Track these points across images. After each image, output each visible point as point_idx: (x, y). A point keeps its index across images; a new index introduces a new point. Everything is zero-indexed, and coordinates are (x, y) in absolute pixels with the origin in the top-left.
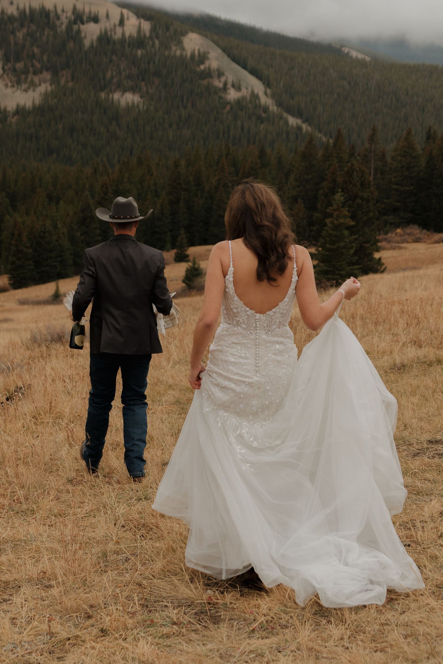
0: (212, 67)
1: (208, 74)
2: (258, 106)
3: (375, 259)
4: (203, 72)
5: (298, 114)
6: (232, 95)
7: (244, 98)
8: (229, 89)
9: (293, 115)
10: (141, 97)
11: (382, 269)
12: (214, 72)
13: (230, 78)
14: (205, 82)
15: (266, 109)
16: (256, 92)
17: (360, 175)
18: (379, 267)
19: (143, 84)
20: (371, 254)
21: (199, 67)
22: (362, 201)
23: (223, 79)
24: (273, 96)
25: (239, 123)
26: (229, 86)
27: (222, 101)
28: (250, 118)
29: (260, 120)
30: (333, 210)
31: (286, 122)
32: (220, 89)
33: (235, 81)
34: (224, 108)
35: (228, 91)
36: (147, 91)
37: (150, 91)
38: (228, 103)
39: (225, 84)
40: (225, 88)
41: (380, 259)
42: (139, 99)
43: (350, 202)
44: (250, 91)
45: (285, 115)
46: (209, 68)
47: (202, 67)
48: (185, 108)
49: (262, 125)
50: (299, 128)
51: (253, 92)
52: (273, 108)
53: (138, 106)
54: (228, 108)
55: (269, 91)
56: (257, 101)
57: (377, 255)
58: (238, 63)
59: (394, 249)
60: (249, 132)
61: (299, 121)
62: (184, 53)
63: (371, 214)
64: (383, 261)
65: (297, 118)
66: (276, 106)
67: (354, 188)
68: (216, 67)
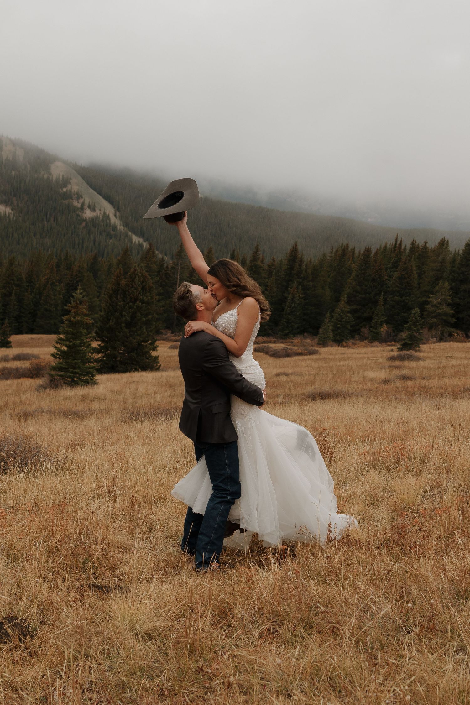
0: (73, 191)
1: (69, 196)
2: (108, 225)
4: (65, 193)
5: (141, 234)
6: (88, 214)
7: (97, 217)
8: (86, 209)
9: (136, 235)
10: (12, 210)
11: (157, 367)
12: (74, 194)
13: (87, 201)
14: (66, 202)
15: (114, 228)
16: (107, 214)
17: (142, 280)
19: (14, 199)
20: (148, 352)
21: (62, 190)
22: (142, 303)
23: (81, 201)
24: (121, 218)
25: (92, 237)
26: (86, 207)
27: (79, 218)
28: (101, 234)
29: (109, 236)
30: (72, 307)
31: (131, 240)
32: (78, 209)
33: (91, 203)
34: (81, 224)
35: (85, 211)
36: (18, 205)
37: (20, 205)
38: (84, 220)
39: (83, 205)
40: (82, 208)
42: (10, 211)
44: (102, 213)
45: (130, 233)
46: (70, 191)
47: (65, 190)
48: (48, 221)
49: (111, 241)
50: (141, 245)
51: (105, 213)
52: (121, 228)
53: (9, 217)
54: (84, 224)
55: (118, 213)
56: (108, 221)
58: (95, 190)
60: (99, 245)
61: (141, 240)
62: (51, 177)
65: (139, 237)
66: (123, 226)
67: (135, 291)
68: (76, 191)
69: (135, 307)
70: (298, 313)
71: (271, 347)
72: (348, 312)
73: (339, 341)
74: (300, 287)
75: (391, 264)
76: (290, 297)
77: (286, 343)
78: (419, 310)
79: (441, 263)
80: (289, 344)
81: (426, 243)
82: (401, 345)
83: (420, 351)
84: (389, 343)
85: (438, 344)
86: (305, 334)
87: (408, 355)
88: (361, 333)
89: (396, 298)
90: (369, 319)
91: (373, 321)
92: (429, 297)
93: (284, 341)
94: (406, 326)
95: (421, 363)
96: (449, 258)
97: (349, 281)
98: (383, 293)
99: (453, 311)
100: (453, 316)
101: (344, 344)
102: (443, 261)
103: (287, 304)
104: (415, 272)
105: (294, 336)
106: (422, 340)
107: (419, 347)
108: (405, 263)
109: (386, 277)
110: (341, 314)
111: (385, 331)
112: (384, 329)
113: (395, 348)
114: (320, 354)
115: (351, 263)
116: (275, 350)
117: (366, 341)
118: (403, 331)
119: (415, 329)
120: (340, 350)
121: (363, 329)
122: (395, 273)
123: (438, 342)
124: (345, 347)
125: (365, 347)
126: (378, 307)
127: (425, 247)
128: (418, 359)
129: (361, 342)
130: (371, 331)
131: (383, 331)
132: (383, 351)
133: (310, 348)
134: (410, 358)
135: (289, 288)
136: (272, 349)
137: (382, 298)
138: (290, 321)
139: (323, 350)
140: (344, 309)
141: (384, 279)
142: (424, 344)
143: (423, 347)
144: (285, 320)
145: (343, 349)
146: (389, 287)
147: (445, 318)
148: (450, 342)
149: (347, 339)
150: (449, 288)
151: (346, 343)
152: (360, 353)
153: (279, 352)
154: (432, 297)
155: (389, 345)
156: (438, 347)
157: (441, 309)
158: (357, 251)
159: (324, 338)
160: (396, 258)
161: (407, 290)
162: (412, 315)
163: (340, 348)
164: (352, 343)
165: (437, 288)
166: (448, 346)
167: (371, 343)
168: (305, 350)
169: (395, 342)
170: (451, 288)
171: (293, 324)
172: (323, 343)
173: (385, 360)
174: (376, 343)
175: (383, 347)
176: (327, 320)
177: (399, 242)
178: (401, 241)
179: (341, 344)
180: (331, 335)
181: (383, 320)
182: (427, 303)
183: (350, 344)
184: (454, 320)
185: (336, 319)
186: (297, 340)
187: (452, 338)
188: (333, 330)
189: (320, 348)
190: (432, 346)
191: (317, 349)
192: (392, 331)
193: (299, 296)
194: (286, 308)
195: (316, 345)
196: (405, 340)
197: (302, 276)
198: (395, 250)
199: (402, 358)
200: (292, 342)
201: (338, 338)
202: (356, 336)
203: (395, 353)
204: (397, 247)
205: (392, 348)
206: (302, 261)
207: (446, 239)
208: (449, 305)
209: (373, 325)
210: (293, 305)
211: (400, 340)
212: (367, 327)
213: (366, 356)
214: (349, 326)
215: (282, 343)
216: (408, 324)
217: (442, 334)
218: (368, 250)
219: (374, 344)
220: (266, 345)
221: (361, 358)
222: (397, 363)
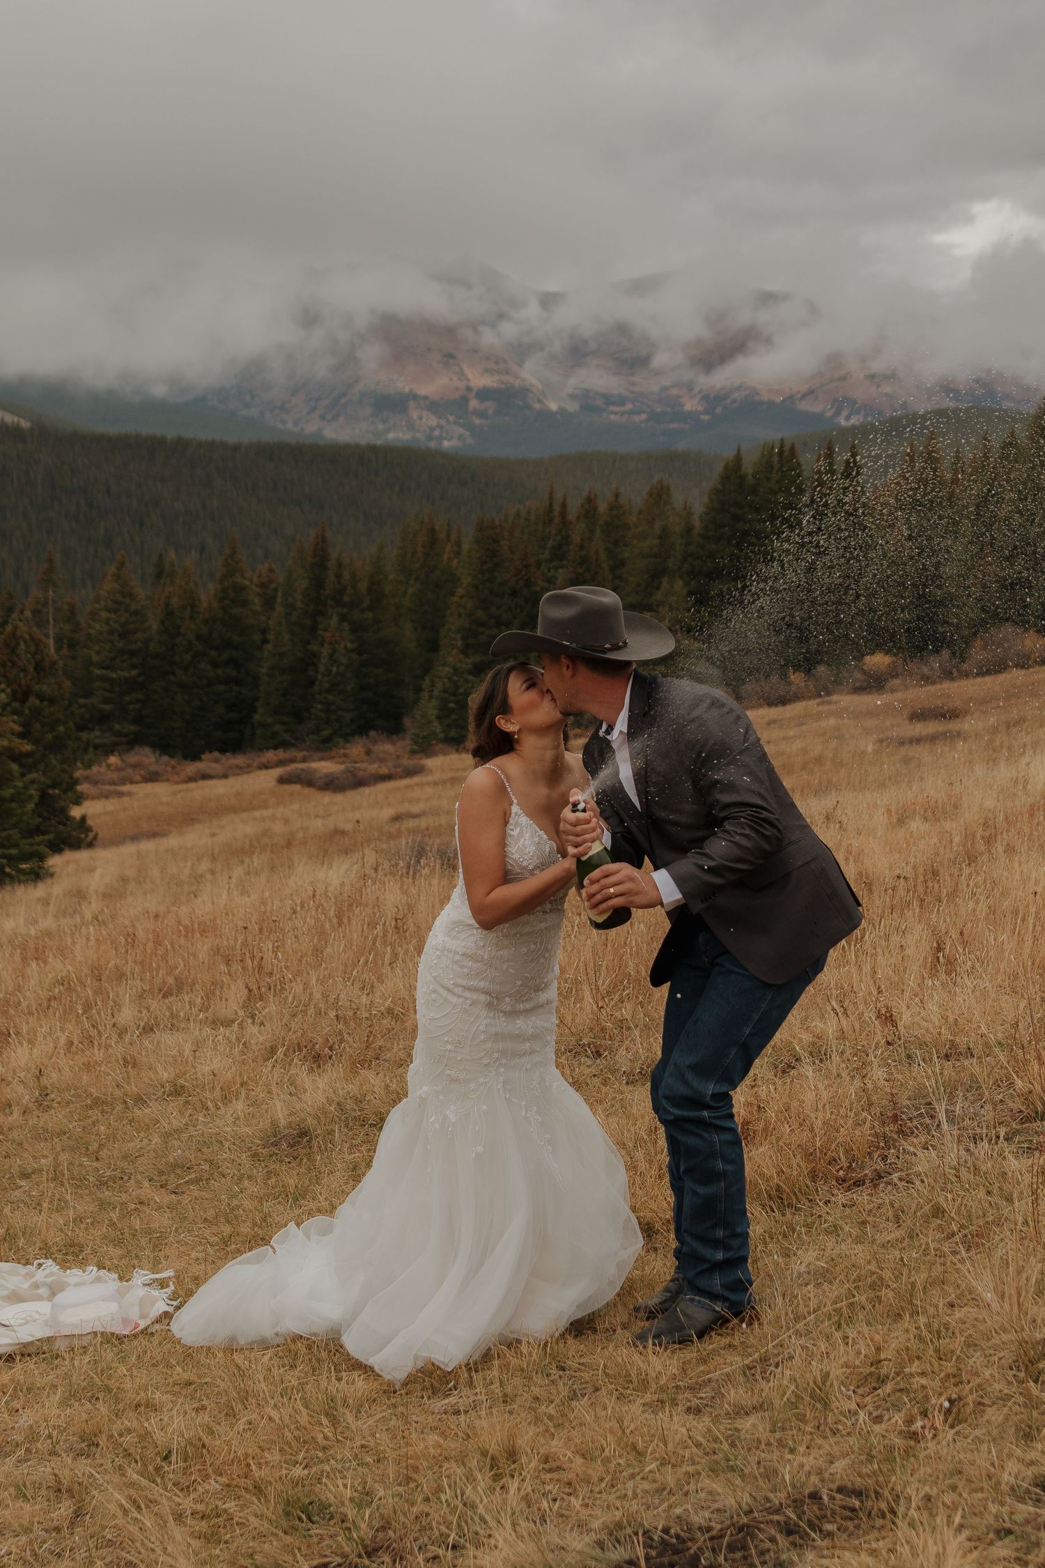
3: (74, 818)
11: (88, 840)
18: (83, 836)
20: (64, 811)
22: (41, 701)
41: (83, 819)
57: (76, 812)
64: (90, 822)
67: (22, 675)
69: (27, 711)
70: (348, 688)
71: (313, 770)
74: (345, 625)
75: (546, 553)
76: (326, 651)
77: (332, 757)
79: (660, 537)
86: (372, 733)
97: (456, 600)
102: (664, 535)
103: (321, 668)
104: (605, 566)
105: (346, 742)
108: (581, 547)
114: (429, 771)
116: (326, 776)
133: (403, 762)
135: (322, 633)
136: (315, 775)
138: (333, 707)
139: (431, 762)
140: (458, 664)
144: (319, 706)
150: (684, 592)
153: (337, 778)
159: (423, 737)
160: (559, 538)
163: (464, 756)
165: (660, 594)
168: (392, 767)
170: (690, 593)
171: (339, 713)
172: (426, 749)
176: (425, 695)
179: (461, 746)
180: (438, 727)
185: (444, 691)
186: (356, 749)
188: (439, 718)
189: (422, 758)
191: (419, 762)
193: (346, 648)
194: (319, 677)
195: (410, 756)
197: (347, 599)
198: (551, 520)
200: (348, 755)
201: (453, 734)
204: (554, 514)
207: (665, 484)
208: (688, 629)
210: (336, 669)
215: (325, 758)
220: (298, 765)
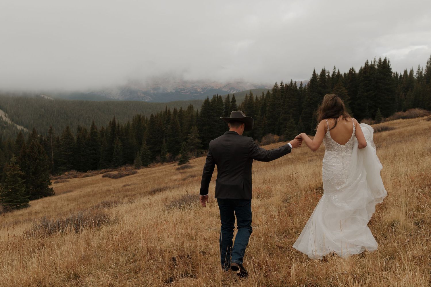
3: (50, 188)
11: (53, 193)
17: (38, 148)
18: (52, 193)
20: (47, 187)
22: (40, 161)
24: (9, 117)
41: (52, 189)
43: (34, 162)
45: (15, 125)
55: (7, 115)
57: (50, 187)
59: (63, 182)
61: (22, 128)
63: (45, 167)
64: (54, 189)
66: (11, 121)
67: (35, 154)
69: (36, 163)
70: (121, 154)
71: (111, 174)
72: (148, 149)
73: (146, 165)
74: (120, 140)
75: (166, 121)
76: (115, 146)
77: (117, 170)
78: (185, 143)
79: (191, 117)
80: (119, 171)
81: (181, 108)
82: (179, 162)
83: (190, 164)
84: (172, 162)
85: (197, 159)
86: (127, 164)
87: (185, 166)
88: (156, 159)
89: (171, 138)
90: (159, 151)
91: (162, 152)
92: (188, 136)
93: (116, 170)
94: (180, 152)
95: (194, 169)
96: (194, 114)
97: (145, 133)
98: (164, 137)
99: (201, 141)
100: (201, 143)
101: (149, 166)
103: (115, 150)
104: (179, 124)
105: (121, 166)
106: (189, 157)
107: (188, 161)
108: (173, 120)
109: (164, 129)
110: (145, 151)
111: (168, 156)
112: (168, 155)
113: (176, 164)
114: (138, 173)
115: (144, 124)
116: (114, 175)
117: (159, 163)
118: (177, 155)
119: (185, 152)
120: (148, 170)
121: (157, 157)
122: (169, 126)
123: (196, 158)
124: (150, 167)
125: (160, 166)
126: (163, 144)
127: (181, 110)
128: (191, 167)
129: (157, 164)
130: (161, 157)
131: (167, 157)
132: (170, 166)
133: (132, 171)
134: (187, 167)
135: (115, 142)
136: (112, 175)
137: (164, 139)
138: (118, 159)
139: (139, 171)
140: (146, 148)
141: (164, 130)
142: (190, 160)
143: (190, 161)
144: (114, 159)
145: (149, 169)
146: (167, 133)
147: (197, 145)
148: (202, 156)
149: (150, 163)
150: (197, 129)
151: (149, 165)
152: (160, 169)
153: (116, 175)
154: (189, 135)
155: (173, 163)
156: (197, 160)
157: (195, 141)
158: (145, 118)
159: (138, 165)
160: (168, 118)
161: (176, 134)
162: (182, 146)
163: (147, 169)
164: (153, 165)
165: (191, 130)
166: (202, 159)
167: (163, 163)
168: (130, 172)
169: (174, 161)
170: (198, 129)
171: (119, 160)
172: (138, 168)
173: (175, 170)
174: (165, 163)
175: (170, 165)
176: (138, 155)
177: (168, 110)
178: (169, 109)
179: (147, 167)
180: (141, 162)
181: (167, 150)
182: (187, 139)
183: (152, 165)
184: (202, 145)
185: (143, 154)
186: (123, 168)
187: (203, 154)
188: (141, 160)
189: (137, 170)
190: (194, 160)
191: (136, 171)
192: (172, 156)
193: (120, 145)
194: (114, 152)
195: (134, 169)
196: (181, 159)
197: (120, 134)
198: (166, 114)
199: (183, 168)
200: (121, 170)
201: (145, 163)
202: (154, 161)
203: (177, 167)
204: (167, 113)
205: (174, 164)
206: (119, 126)
207: (192, 105)
208: (198, 138)
209: (162, 154)
210: (118, 150)
211: (178, 159)
212: (159, 155)
213: (164, 170)
214: (150, 157)
215: (115, 171)
216: (181, 151)
217: (198, 153)
218: (152, 116)
219: (164, 164)
220: (108, 173)
221: (162, 171)
222: (181, 171)
